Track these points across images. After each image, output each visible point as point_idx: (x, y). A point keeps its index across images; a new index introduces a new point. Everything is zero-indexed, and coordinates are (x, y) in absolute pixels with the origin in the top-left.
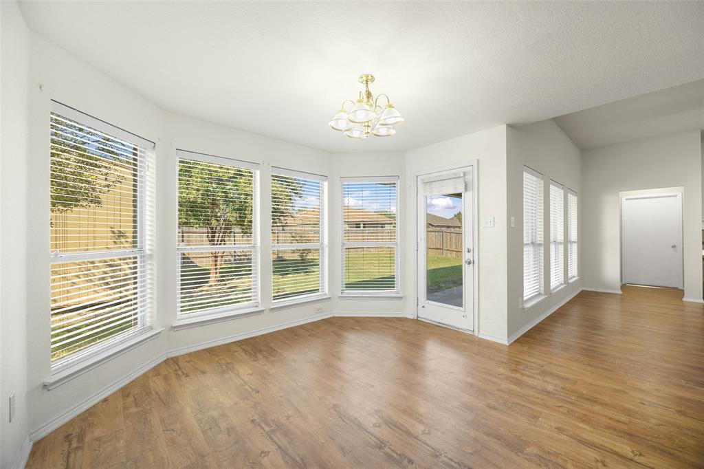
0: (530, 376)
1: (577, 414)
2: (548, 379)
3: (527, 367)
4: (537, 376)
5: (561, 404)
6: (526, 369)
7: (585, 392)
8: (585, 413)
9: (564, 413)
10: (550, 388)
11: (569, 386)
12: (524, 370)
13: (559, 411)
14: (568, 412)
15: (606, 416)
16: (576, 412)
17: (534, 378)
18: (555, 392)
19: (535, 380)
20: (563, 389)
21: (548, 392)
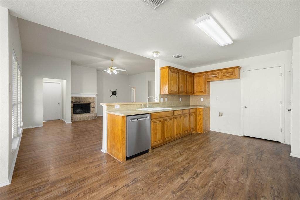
0: (48, 193)
1: (88, 191)
2: (58, 185)
3: (40, 188)
4: (52, 189)
5: (77, 193)
6: (40, 190)
7: (78, 178)
8: (89, 187)
9: (83, 196)
10: (64, 189)
11: (70, 181)
12: (40, 192)
13: (81, 197)
14: (84, 193)
15: (95, 182)
16: (86, 190)
17: (51, 191)
18: (68, 189)
19: (53, 192)
20: (70, 184)
21: (66, 193)
